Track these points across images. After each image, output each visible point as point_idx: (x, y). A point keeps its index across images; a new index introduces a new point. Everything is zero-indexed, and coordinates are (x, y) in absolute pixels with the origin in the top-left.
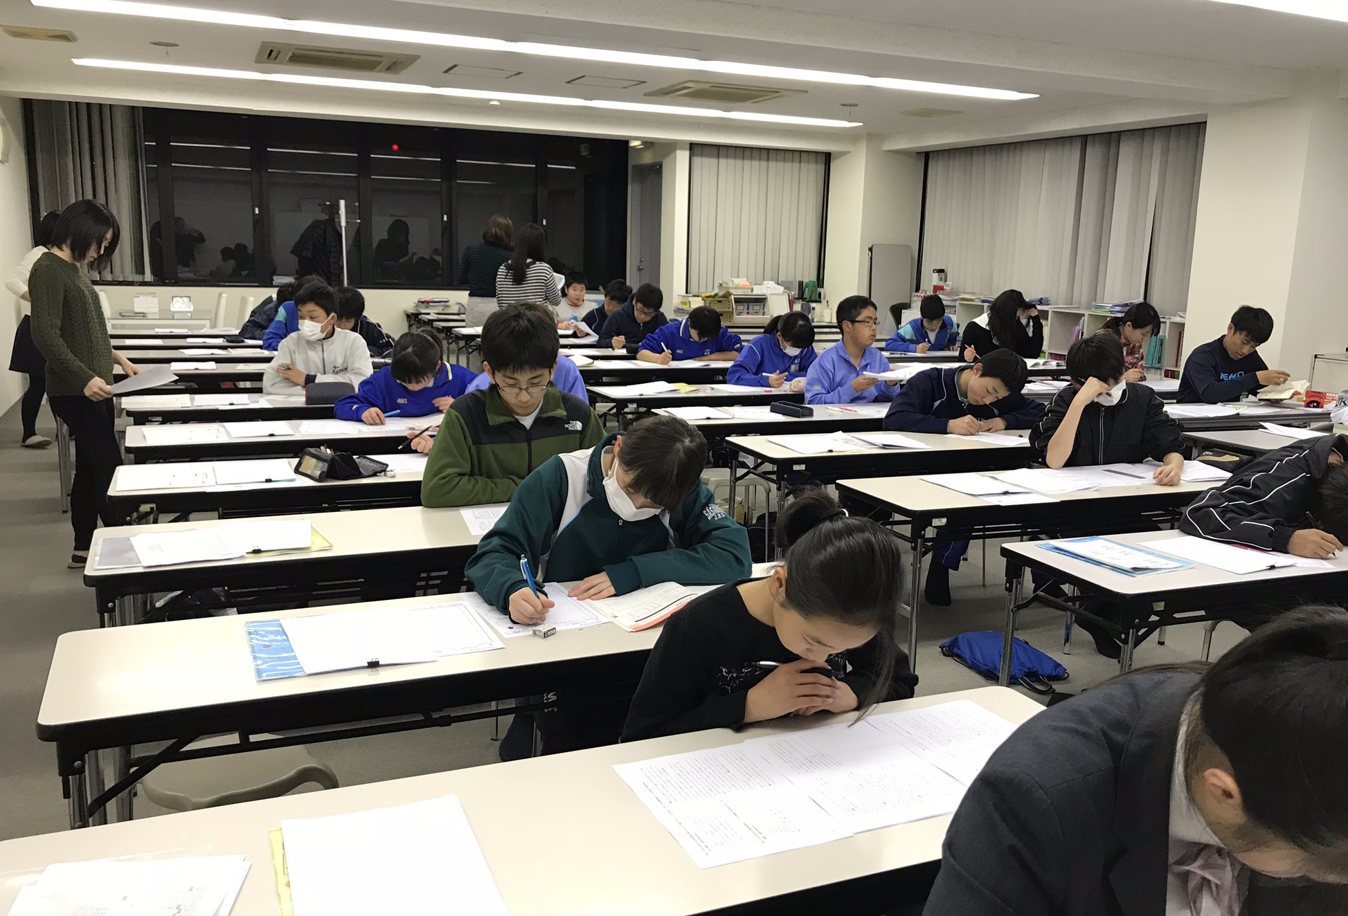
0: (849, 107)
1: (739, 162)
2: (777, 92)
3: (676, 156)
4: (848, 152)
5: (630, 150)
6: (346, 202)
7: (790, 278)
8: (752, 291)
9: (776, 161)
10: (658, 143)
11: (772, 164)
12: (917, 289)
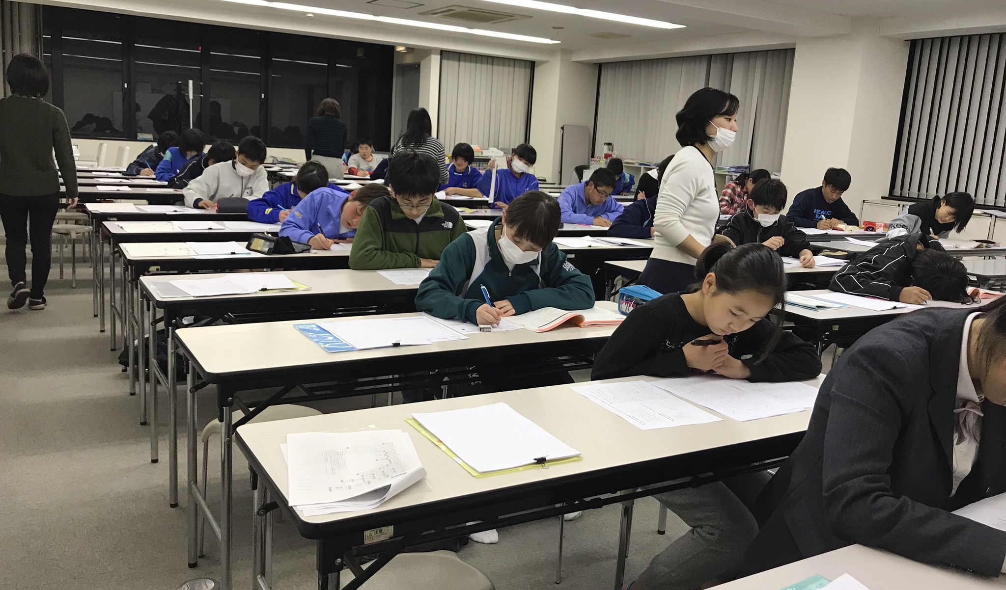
0: (557, 29)
1: (473, 65)
2: (512, 16)
3: (431, 58)
4: (549, 61)
5: (395, 53)
6: (193, 82)
7: (507, 146)
8: (482, 154)
9: (498, 65)
10: (418, 49)
11: (495, 67)
12: (593, 156)
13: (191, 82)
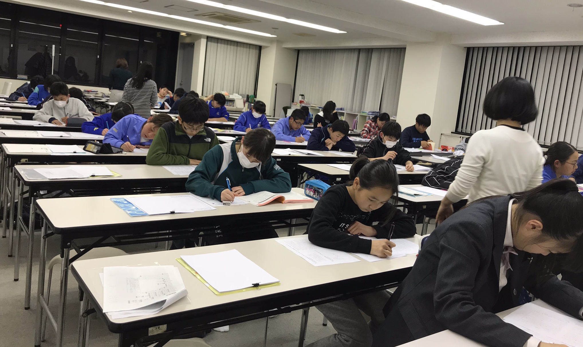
0: (274, 29)
1: (226, 46)
2: (249, 20)
3: (201, 41)
4: (269, 47)
5: (180, 36)
6: (55, 46)
7: (244, 93)
8: (229, 97)
9: (240, 47)
10: (194, 35)
12: (293, 102)
13: (54, 46)
